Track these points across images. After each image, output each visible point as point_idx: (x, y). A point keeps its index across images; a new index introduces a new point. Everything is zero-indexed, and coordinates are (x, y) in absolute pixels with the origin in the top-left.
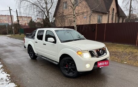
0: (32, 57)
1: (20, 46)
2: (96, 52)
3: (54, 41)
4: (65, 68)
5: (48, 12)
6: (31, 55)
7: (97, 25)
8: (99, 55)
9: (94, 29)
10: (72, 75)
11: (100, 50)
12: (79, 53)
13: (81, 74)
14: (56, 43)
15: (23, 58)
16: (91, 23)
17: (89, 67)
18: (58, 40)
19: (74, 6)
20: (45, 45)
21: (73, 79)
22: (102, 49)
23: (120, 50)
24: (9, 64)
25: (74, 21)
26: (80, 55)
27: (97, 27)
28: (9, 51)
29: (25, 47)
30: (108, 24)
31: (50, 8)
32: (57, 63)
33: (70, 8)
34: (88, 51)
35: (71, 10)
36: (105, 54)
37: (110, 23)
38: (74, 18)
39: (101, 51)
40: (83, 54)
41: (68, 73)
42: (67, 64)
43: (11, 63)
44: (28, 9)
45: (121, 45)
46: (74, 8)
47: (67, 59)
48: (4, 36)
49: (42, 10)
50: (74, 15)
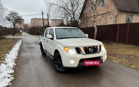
0: (42, 53)
2: (85, 49)
4: (56, 62)
5: (74, 14)
6: (42, 51)
7: (119, 25)
8: (88, 53)
9: (116, 30)
10: (61, 70)
13: (67, 69)
14: (53, 40)
17: (73, 63)
18: (55, 37)
20: (48, 42)
21: (62, 74)
22: (94, 47)
25: (95, 22)
26: (66, 51)
27: (118, 27)
30: (131, 24)
31: (76, 10)
34: (75, 47)
38: (94, 18)
39: (91, 49)
40: (69, 50)
41: (59, 68)
42: (58, 59)
46: (95, 8)
47: (57, 55)
48: (36, 36)
49: (68, 12)
50: (95, 16)
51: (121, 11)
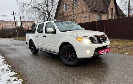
0: (33, 52)
1: (23, 45)
2: (97, 38)
3: (53, 31)
4: (65, 56)
5: (49, 14)
6: (33, 50)
7: (96, 22)
8: (100, 41)
9: (94, 27)
10: (72, 63)
11: (100, 36)
12: (79, 39)
14: (55, 33)
15: (25, 53)
16: (91, 21)
17: (89, 53)
18: (58, 30)
19: (73, 5)
20: (45, 37)
22: (103, 36)
23: (121, 44)
24: (11, 58)
25: (74, 20)
26: (80, 41)
27: (96, 24)
28: (12, 49)
29: (27, 43)
30: (107, 21)
31: (51, 10)
32: (57, 54)
33: (69, 7)
34: (88, 37)
35: (71, 9)
36: (106, 41)
37: (109, 19)
38: (74, 17)
39: (101, 38)
40: (83, 40)
41: (68, 62)
42: (67, 52)
43: (13, 57)
44: (30, 12)
45: (121, 40)
46: (73, 7)
48: (8, 39)
49: (43, 13)
50: (74, 14)
51: (94, 11)
